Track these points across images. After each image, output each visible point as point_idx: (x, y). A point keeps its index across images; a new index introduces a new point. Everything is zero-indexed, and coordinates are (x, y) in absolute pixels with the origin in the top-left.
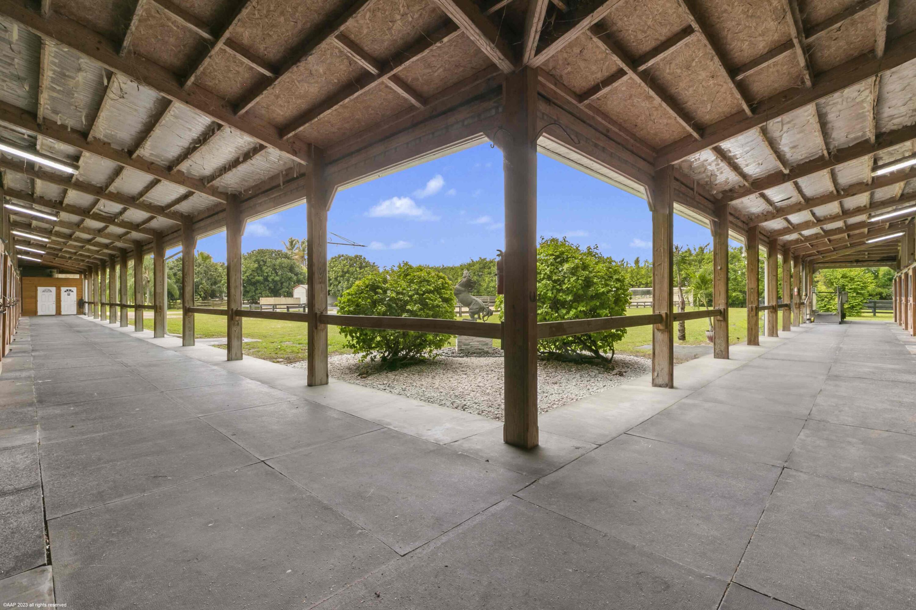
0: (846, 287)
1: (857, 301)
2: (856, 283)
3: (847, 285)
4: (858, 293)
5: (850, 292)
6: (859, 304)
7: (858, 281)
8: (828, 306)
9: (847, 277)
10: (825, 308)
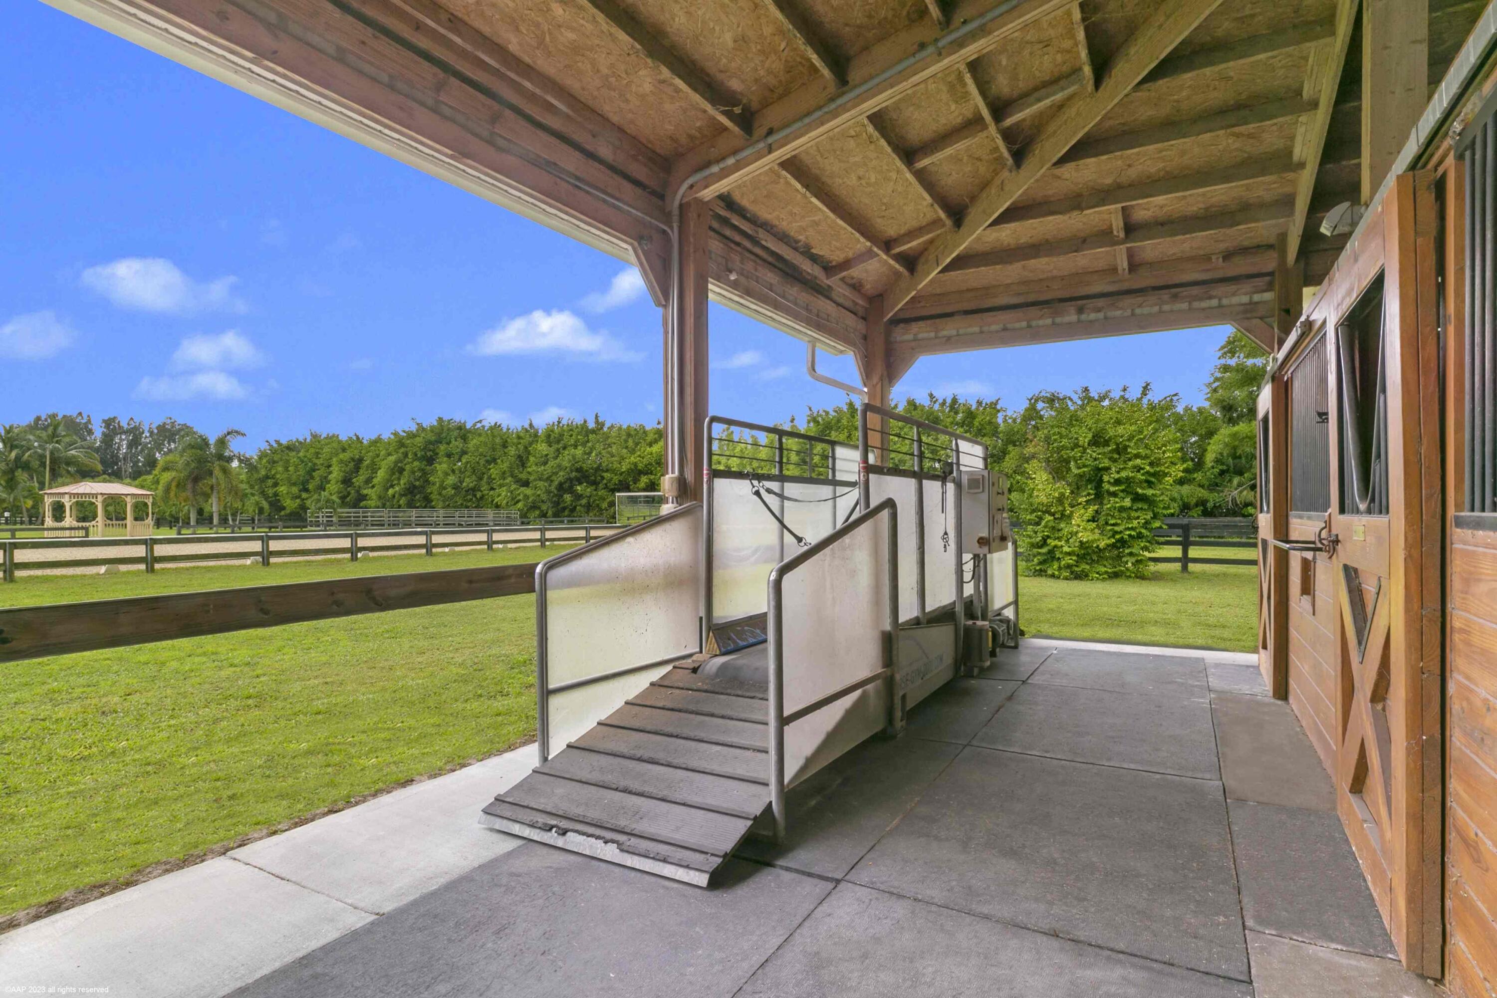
0: (1106, 478)
1: (1135, 523)
2: (1130, 464)
3: (1107, 469)
4: (1137, 498)
5: (1114, 494)
6: (1140, 536)
7: (1137, 456)
8: (1052, 543)
9: (1107, 443)
10: (1044, 550)
